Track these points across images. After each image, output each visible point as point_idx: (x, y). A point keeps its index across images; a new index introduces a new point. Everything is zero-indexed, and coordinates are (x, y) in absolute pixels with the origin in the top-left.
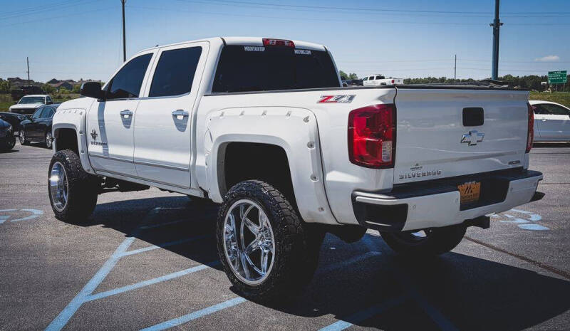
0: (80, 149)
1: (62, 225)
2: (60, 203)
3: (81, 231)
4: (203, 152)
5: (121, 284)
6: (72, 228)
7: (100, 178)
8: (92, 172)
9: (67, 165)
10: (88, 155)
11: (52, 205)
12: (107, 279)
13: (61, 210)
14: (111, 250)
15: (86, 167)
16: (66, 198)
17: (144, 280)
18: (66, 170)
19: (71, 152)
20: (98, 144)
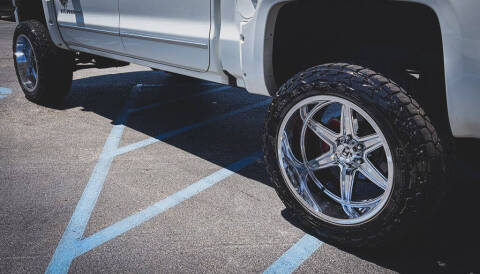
0: (47, 19)
1: (35, 109)
2: (30, 82)
3: (56, 116)
4: (232, 19)
5: (124, 211)
6: (46, 113)
7: (72, 53)
8: (64, 47)
9: (33, 38)
10: (58, 26)
11: (21, 83)
12: (102, 200)
13: (31, 90)
14: (99, 145)
15: (56, 41)
16: (36, 76)
17: (154, 199)
18: (34, 45)
19: (37, 24)
20: (69, 11)
